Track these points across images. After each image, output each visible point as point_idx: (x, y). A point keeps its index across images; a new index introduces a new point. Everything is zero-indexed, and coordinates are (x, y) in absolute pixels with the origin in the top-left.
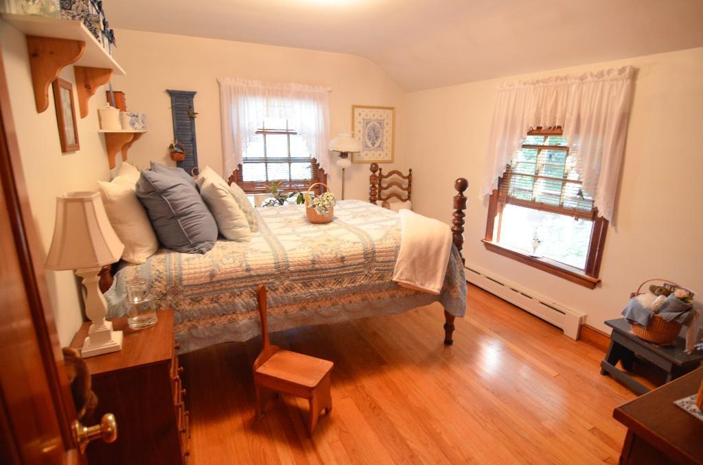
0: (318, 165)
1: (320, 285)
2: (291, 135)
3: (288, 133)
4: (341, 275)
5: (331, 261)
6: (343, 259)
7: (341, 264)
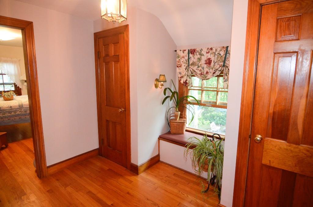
0: (17, 85)
1: (3, 114)
2: (3, 75)
3: (2, 74)
4: (11, 111)
5: (7, 107)
6: (11, 107)
7: (10, 108)
